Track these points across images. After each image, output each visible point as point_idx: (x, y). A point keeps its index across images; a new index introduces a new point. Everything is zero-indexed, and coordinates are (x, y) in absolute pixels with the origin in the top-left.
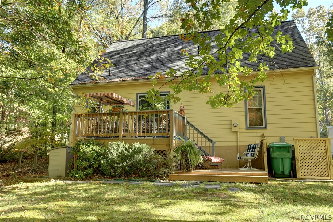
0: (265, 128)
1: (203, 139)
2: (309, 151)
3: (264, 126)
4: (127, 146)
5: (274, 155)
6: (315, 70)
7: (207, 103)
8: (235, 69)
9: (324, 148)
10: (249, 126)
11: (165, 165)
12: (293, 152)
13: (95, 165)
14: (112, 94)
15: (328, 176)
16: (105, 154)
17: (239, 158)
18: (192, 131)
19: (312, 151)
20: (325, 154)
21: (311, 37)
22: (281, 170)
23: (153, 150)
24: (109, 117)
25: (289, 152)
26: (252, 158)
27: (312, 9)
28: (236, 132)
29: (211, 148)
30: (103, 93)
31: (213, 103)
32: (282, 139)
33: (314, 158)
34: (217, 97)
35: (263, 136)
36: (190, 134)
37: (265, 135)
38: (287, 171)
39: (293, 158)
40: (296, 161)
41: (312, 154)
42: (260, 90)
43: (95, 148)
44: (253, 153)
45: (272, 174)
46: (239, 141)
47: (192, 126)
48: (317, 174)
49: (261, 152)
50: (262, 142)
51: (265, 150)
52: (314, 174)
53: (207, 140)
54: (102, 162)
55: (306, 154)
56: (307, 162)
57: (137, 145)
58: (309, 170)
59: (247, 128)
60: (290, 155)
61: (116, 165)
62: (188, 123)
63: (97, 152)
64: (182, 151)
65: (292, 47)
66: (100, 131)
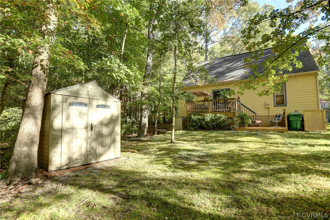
0: (286, 105)
1: (250, 112)
2: (312, 117)
3: (285, 104)
4: (214, 115)
5: (291, 119)
6: (318, 72)
7: (258, 95)
8: (272, 79)
9: (322, 115)
10: (276, 105)
11: (233, 124)
12: (303, 118)
13: (199, 124)
14: (204, 91)
15: (323, 129)
16: (204, 119)
17: (270, 122)
18: (244, 108)
19: (314, 117)
20: (322, 118)
21: (320, 43)
22: (295, 126)
23: (227, 117)
24: (203, 102)
25: (300, 117)
26: (279, 121)
27: (321, 24)
28: (269, 108)
29: (254, 117)
30: (199, 91)
31: (260, 95)
32: (296, 111)
33: (315, 120)
34: (262, 92)
35: (284, 110)
36: (242, 110)
37: (286, 109)
38: (299, 127)
39: (303, 120)
40: (305, 122)
41: (314, 118)
42: (283, 85)
43: (198, 117)
44: (279, 118)
45: (290, 128)
46: (270, 113)
47: (244, 106)
48: (317, 129)
49: (283, 118)
50: (284, 113)
51: (286, 117)
52: (315, 129)
53: (252, 113)
54: (203, 123)
55: (311, 118)
56: (311, 123)
57: (218, 115)
58: (312, 126)
59: (275, 106)
60: (301, 119)
61: (210, 124)
62: (241, 104)
63: (199, 119)
64: (241, 117)
65: (302, 66)
66: (197, 110)
